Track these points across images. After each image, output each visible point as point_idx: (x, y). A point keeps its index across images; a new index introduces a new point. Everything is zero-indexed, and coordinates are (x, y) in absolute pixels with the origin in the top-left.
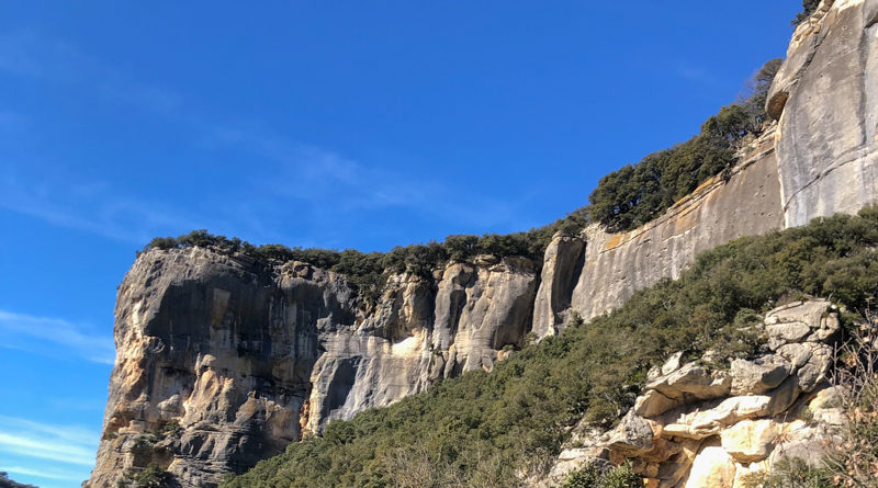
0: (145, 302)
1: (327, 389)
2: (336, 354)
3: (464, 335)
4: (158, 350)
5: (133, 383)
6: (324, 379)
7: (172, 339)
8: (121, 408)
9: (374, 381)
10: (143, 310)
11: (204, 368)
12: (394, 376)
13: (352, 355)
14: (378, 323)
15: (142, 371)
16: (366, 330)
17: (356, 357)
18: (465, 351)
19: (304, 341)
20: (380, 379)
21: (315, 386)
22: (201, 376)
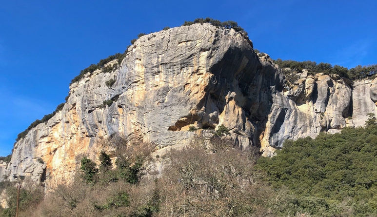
0: (211, 53)
1: (275, 122)
2: (278, 105)
3: (330, 108)
4: (214, 83)
5: (200, 99)
6: (274, 116)
7: (220, 78)
8: (193, 112)
9: (295, 122)
10: (209, 57)
11: (231, 99)
12: (304, 121)
13: (285, 107)
14: (295, 94)
15: (205, 93)
16: (289, 96)
17: (286, 108)
18: (332, 115)
19: (264, 95)
20: (298, 121)
21: (269, 119)
22: (228, 102)
